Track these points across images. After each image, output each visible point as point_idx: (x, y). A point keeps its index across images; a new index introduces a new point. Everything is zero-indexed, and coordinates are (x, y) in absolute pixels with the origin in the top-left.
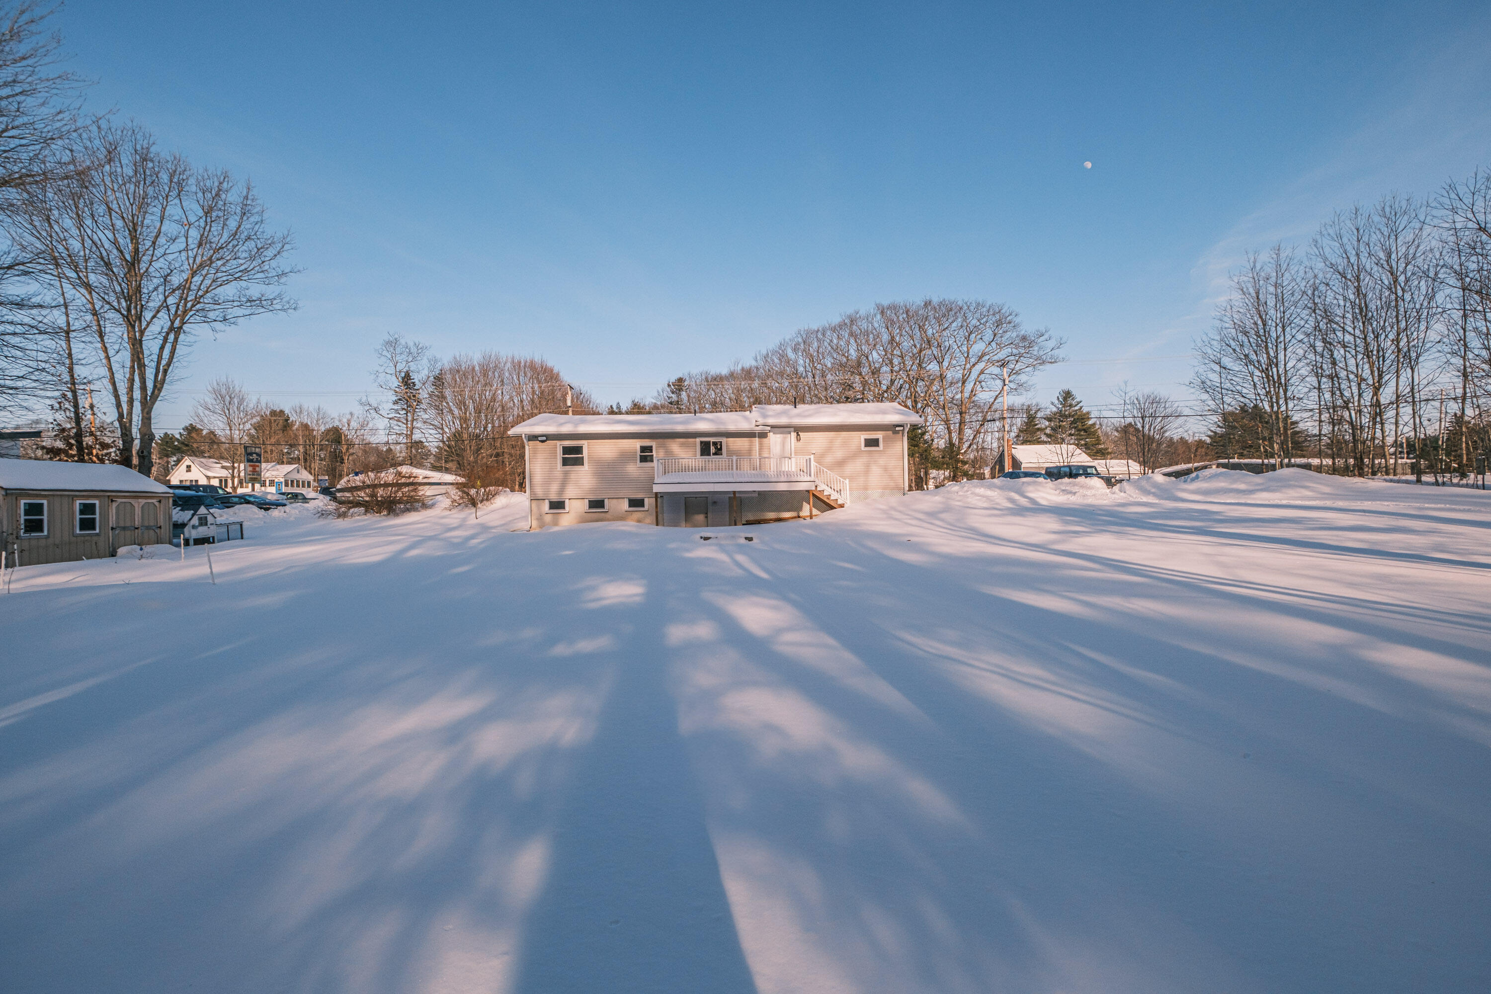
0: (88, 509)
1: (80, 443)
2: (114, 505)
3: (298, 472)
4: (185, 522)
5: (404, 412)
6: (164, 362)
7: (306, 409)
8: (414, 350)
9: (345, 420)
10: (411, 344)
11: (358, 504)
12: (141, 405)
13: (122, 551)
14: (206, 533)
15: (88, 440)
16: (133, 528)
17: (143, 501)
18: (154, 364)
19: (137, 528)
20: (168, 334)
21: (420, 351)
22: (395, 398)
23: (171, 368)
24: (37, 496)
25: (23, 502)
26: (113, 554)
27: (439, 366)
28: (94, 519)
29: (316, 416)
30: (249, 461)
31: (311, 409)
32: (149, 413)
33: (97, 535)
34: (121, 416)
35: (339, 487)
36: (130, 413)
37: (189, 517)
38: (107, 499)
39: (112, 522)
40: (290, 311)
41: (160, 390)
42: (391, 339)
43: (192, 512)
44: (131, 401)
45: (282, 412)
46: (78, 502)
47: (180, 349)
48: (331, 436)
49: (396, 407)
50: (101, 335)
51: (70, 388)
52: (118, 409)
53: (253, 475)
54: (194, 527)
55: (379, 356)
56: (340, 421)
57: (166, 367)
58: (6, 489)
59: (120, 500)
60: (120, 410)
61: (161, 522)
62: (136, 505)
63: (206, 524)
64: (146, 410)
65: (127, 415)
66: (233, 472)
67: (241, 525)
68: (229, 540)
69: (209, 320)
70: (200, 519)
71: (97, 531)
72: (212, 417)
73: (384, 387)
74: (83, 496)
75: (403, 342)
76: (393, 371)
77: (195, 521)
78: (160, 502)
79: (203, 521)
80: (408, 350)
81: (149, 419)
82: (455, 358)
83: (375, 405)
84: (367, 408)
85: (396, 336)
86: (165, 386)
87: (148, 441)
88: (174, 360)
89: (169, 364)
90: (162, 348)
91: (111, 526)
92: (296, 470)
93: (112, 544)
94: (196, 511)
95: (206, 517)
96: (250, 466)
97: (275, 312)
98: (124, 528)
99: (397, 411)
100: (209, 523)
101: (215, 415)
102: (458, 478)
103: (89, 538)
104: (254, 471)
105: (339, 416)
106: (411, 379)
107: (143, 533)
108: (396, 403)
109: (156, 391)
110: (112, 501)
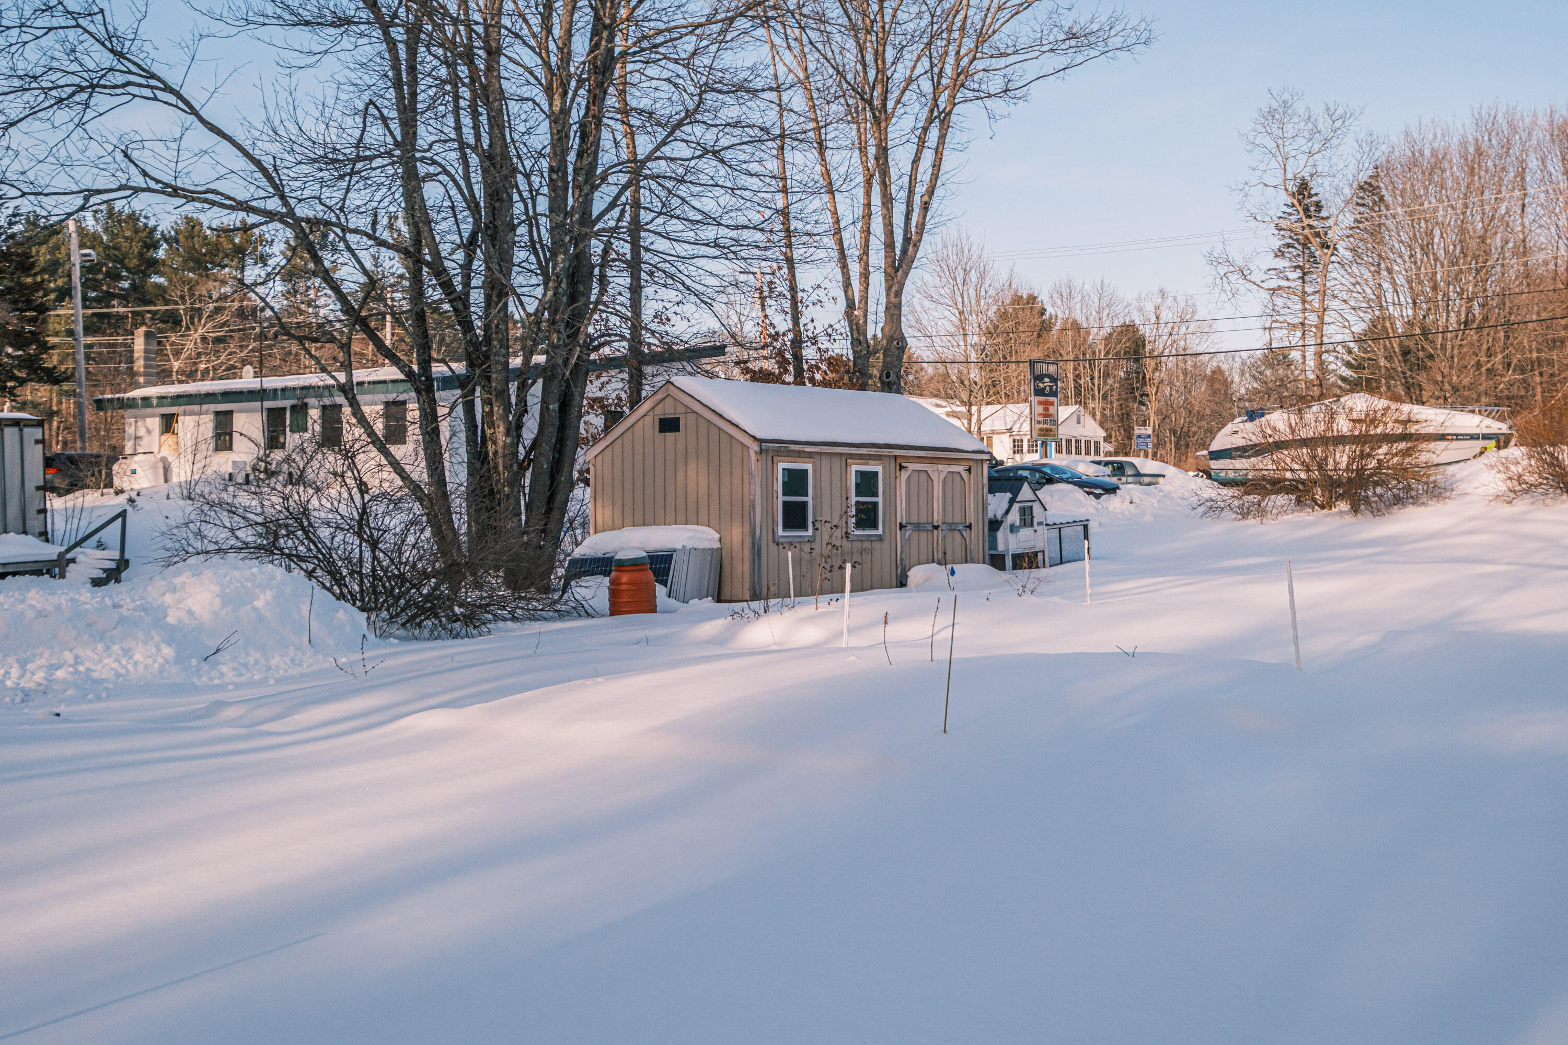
0: (867, 483)
1: (798, 358)
2: (904, 475)
3: (1079, 422)
4: (999, 516)
5: (1298, 273)
6: (920, 189)
7: (1079, 288)
8: (1324, 124)
9: (1150, 307)
10: (1318, 110)
11: (1276, 486)
12: (886, 280)
13: (916, 574)
14: (1029, 544)
15: (809, 353)
16: (930, 528)
17: (945, 469)
18: (903, 195)
19: (936, 528)
20: (925, 130)
21: (1338, 124)
22: (1277, 243)
23: (934, 198)
24: (800, 455)
25: (782, 466)
26: (902, 583)
27: (1380, 154)
28: (875, 504)
29: (1096, 300)
30: (1039, 392)
31: (1088, 287)
32: (898, 294)
33: (880, 538)
34: (851, 305)
35: (1216, 446)
36: (865, 298)
37: (1005, 505)
38: (893, 462)
39: (901, 517)
40: (1138, 48)
41: (916, 246)
42: (1275, 105)
43: (1009, 495)
44: (865, 276)
45: (1032, 299)
46: (855, 468)
47: (950, 160)
48: (1125, 344)
49: (1281, 263)
50: (822, 147)
51: (785, 254)
52: (846, 292)
53: (1045, 422)
54: (1013, 529)
55: (1249, 147)
56: (1140, 310)
57: (926, 198)
58: (761, 441)
59: (912, 466)
60: (850, 293)
61: (971, 518)
62: (934, 477)
63: (1032, 525)
64: (894, 289)
65: (860, 302)
66: (970, 423)
67: (1086, 527)
68: (1061, 563)
69: (983, 95)
70: (1023, 511)
71: (880, 531)
72: (935, 313)
73: (1259, 218)
74: (860, 456)
75: (1299, 107)
76: (1279, 181)
77: (1014, 517)
78: (969, 470)
79: (1027, 518)
80: (1310, 126)
81: (899, 306)
82: (1407, 134)
83: (1240, 262)
84: (1222, 270)
85: (1286, 96)
86: (925, 237)
87: (896, 352)
88: (939, 183)
89: (931, 192)
90: (916, 161)
91: (899, 520)
92: (1075, 418)
93: (901, 559)
94: (1016, 493)
95: (1031, 508)
96: (1040, 403)
97: (1110, 54)
98: (918, 527)
99: (1280, 272)
100: (1035, 521)
101: (940, 308)
102: (1488, 421)
103: (867, 545)
104: (1046, 414)
105: (1139, 299)
106: (1310, 196)
107: (944, 538)
108: (1279, 254)
109: (911, 249)
110: (901, 468)
